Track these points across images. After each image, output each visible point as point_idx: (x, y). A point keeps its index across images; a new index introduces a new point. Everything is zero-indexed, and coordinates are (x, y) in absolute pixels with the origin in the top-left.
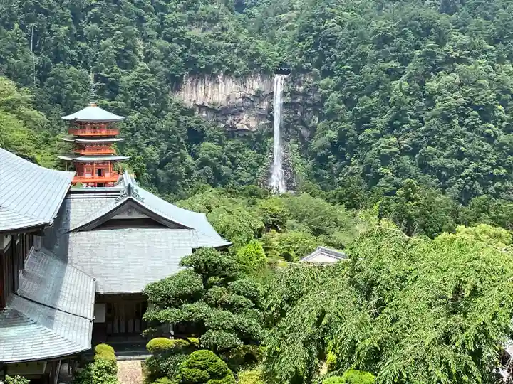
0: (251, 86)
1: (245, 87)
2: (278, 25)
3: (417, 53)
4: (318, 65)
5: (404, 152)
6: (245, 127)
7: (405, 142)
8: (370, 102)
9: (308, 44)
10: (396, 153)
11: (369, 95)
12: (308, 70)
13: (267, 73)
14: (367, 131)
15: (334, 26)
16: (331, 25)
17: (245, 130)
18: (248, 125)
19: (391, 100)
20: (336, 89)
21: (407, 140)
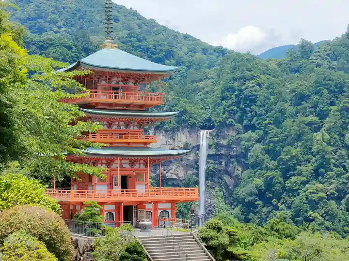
0: (179, 140)
1: (174, 140)
2: (195, 91)
3: (333, 108)
4: (240, 121)
5: (330, 197)
6: (174, 176)
7: (332, 188)
8: (294, 152)
9: (230, 102)
10: (323, 198)
11: (292, 145)
12: (231, 125)
13: (194, 128)
14: (294, 179)
15: (253, 86)
16: (251, 85)
17: (174, 179)
18: (177, 175)
19: (314, 149)
20: (258, 141)
21: (333, 186)
